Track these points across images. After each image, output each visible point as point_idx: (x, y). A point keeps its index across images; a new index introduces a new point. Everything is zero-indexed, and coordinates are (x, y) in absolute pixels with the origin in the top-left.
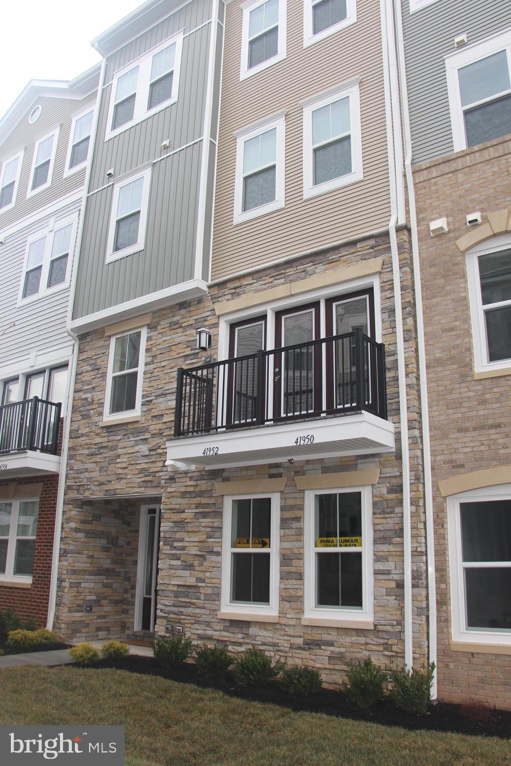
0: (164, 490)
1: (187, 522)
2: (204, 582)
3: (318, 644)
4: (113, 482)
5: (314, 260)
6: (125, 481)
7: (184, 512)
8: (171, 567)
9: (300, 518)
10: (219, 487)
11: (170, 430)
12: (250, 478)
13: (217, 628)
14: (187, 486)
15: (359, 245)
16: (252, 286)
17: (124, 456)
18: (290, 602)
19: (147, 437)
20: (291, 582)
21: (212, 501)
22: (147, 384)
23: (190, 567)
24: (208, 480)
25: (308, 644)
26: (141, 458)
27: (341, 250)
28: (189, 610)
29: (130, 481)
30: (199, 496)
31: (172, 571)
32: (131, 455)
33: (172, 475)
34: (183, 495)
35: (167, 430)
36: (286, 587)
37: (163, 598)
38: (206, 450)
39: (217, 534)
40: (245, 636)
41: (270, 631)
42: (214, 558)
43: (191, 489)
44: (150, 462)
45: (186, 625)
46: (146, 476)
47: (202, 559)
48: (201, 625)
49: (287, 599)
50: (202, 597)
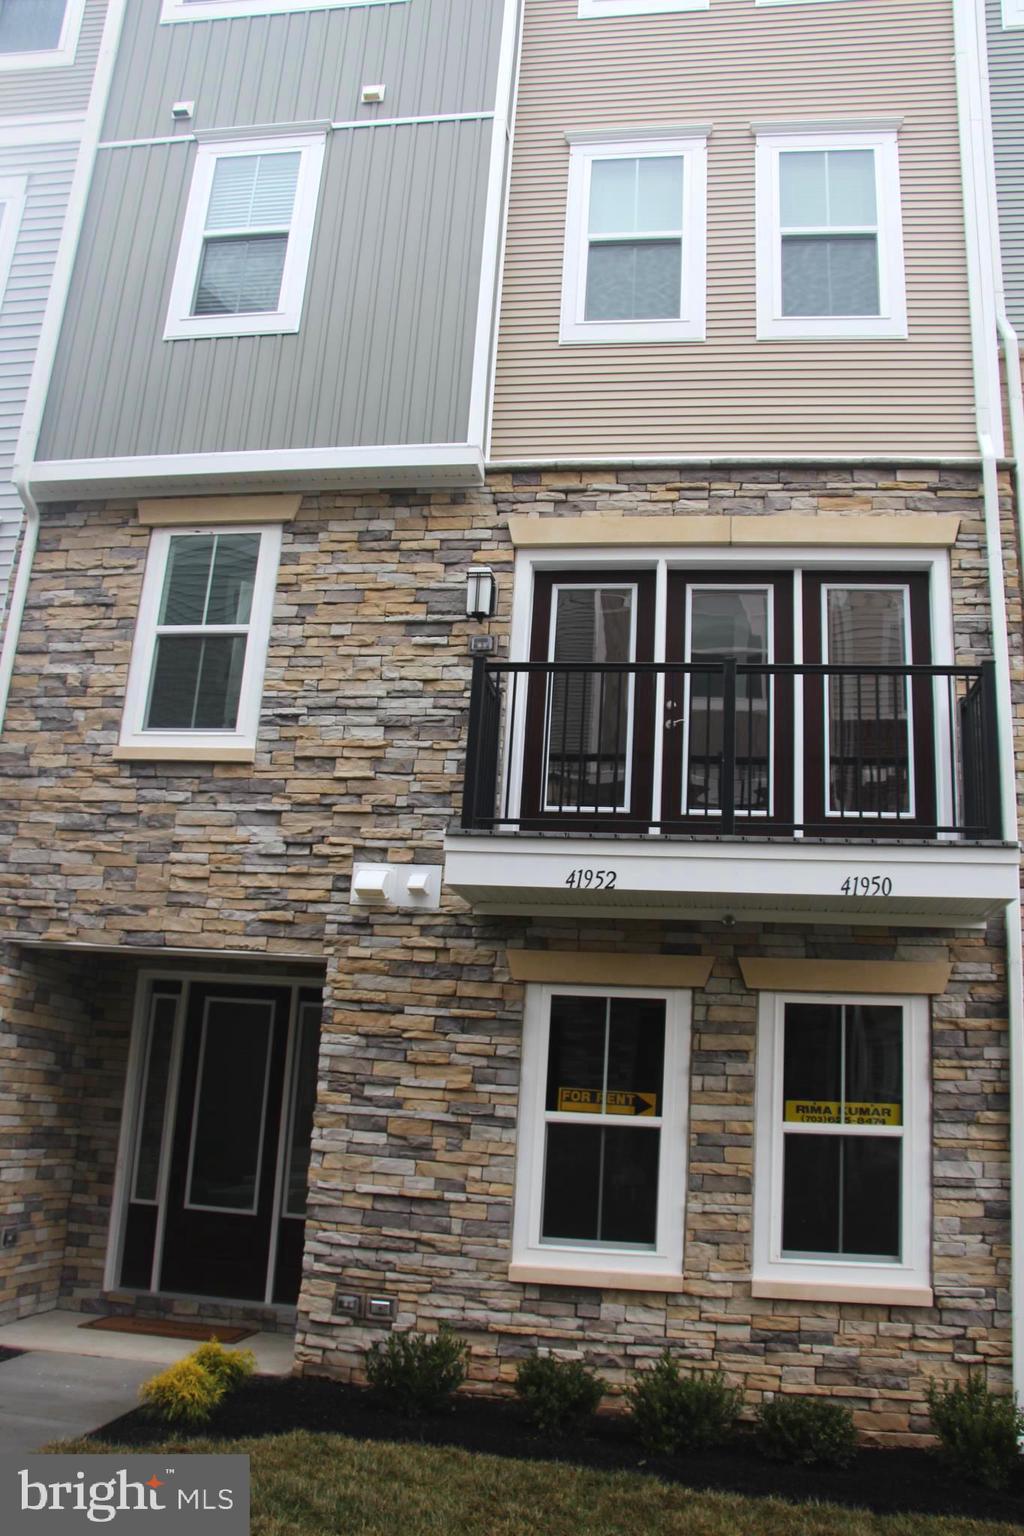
0: (337, 950)
1: (410, 1039)
2: (463, 1189)
3: (793, 1339)
4: (153, 912)
5: (789, 480)
6: (198, 913)
7: (401, 1012)
8: (354, 1148)
9: (747, 1052)
10: (516, 961)
11: (355, 799)
12: (607, 948)
13: (505, 1303)
14: (413, 948)
15: (900, 476)
16: (615, 497)
17: (196, 847)
18: (717, 1244)
19: (278, 808)
20: (719, 1197)
21: (492, 992)
22: (280, 673)
23: (420, 1151)
24: (478, 941)
25: (764, 1341)
26: (257, 860)
27: (857, 475)
28: (414, 1259)
29: (215, 914)
30: (450, 977)
31: (359, 1160)
32: (221, 848)
33: (364, 914)
34: (397, 969)
35: (346, 799)
36: (708, 1208)
37: (325, 1225)
38: (577, 875)
39: (504, 1075)
40: (586, 1323)
41: (657, 1312)
42: (495, 1132)
43: (429, 957)
44: (287, 874)
45: (402, 1296)
46: (275, 909)
47: (456, 1134)
48: (451, 1297)
49: (708, 1237)
50: (456, 1227)
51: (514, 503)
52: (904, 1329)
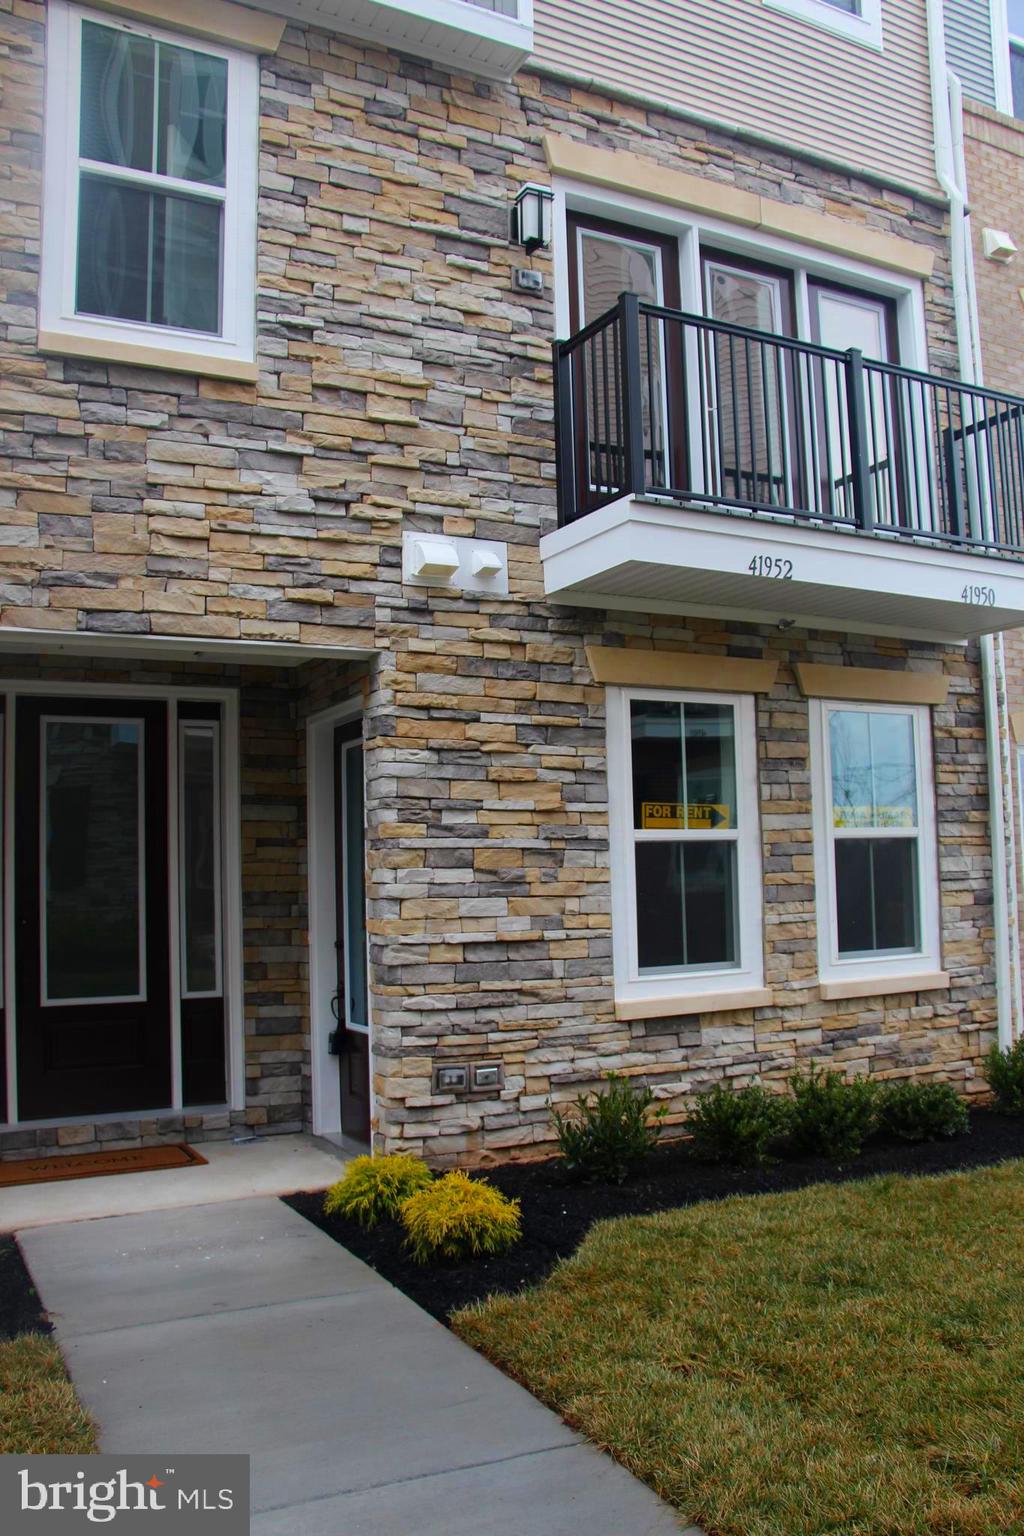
0: (394, 643)
1: (489, 753)
2: (561, 926)
3: (851, 1035)
4: (127, 584)
5: (801, 172)
6: (198, 587)
7: (477, 720)
8: (436, 890)
9: (803, 759)
10: (595, 660)
11: (397, 450)
12: (680, 647)
13: (615, 1046)
14: (482, 642)
15: (887, 197)
16: (646, 141)
17: (186, 495)
18: (792, 953)
19: (298, 450)
20: (791, 907)
21: (574, 696)
22: (281, 267)
23: (511, 886)
24: (555, 636)
25: (832, 1041)
26: (274, 518)
27: (855, 184)
28: (518, 1014)
29: (224, 590)
30: (527, 678)
31: (445, 904)
32: (222, 498)
33: (422, 598)
34: (465, 667)
35: (385, 448)
36: (785, 918)
37: (411, 990)
38: (758, 561)
39: (593, 792)
40: (689, 1052)
41: (746, 1029)
42: (589, 857)
43: (502, 653)
44: (317, 540)
45: (508, 1058)
46: (308, 585)
47: (548, 862)
48: (560, 1049)
49: (785, 947)
50: (558, 969)
51: (545, 116)
52: (926, 1011)
